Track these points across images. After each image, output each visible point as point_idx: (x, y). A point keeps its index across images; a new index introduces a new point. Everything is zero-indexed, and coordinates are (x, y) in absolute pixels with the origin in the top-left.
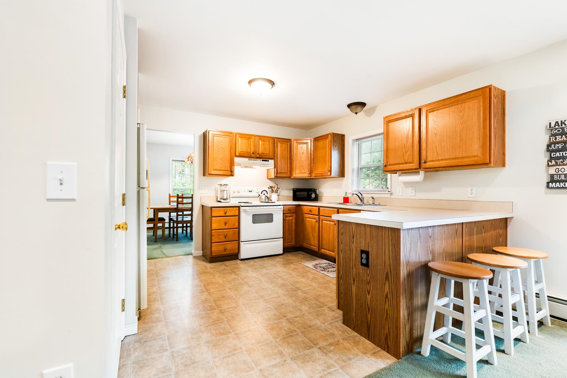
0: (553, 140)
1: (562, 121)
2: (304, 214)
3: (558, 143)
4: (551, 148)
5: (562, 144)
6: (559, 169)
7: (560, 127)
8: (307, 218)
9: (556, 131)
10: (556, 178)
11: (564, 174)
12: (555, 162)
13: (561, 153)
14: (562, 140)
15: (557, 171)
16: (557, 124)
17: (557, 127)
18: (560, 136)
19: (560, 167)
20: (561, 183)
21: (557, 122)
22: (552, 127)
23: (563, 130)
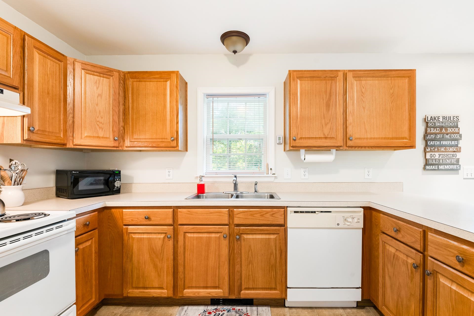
0: (429, 131)
1: (434, 117)
2: (124, 227)
3: (432, 134)
4: (428, 137)
5: (434, 135)
6: (432, 155)
7: (433, 121)
8: (132, 235)
9: (431, 124)
10: (430, 162)
11: (435, 159)
12: (430, 149)
13: (434, 142)
14: (434, 132)
15: (431, 157)
16: (431, 119)
17: (431, 121)
18: (433, 129)
19: (433, 153)
20: (433, 166)
21: (431, 117)
22: (429, 121)
23: (435, 124)
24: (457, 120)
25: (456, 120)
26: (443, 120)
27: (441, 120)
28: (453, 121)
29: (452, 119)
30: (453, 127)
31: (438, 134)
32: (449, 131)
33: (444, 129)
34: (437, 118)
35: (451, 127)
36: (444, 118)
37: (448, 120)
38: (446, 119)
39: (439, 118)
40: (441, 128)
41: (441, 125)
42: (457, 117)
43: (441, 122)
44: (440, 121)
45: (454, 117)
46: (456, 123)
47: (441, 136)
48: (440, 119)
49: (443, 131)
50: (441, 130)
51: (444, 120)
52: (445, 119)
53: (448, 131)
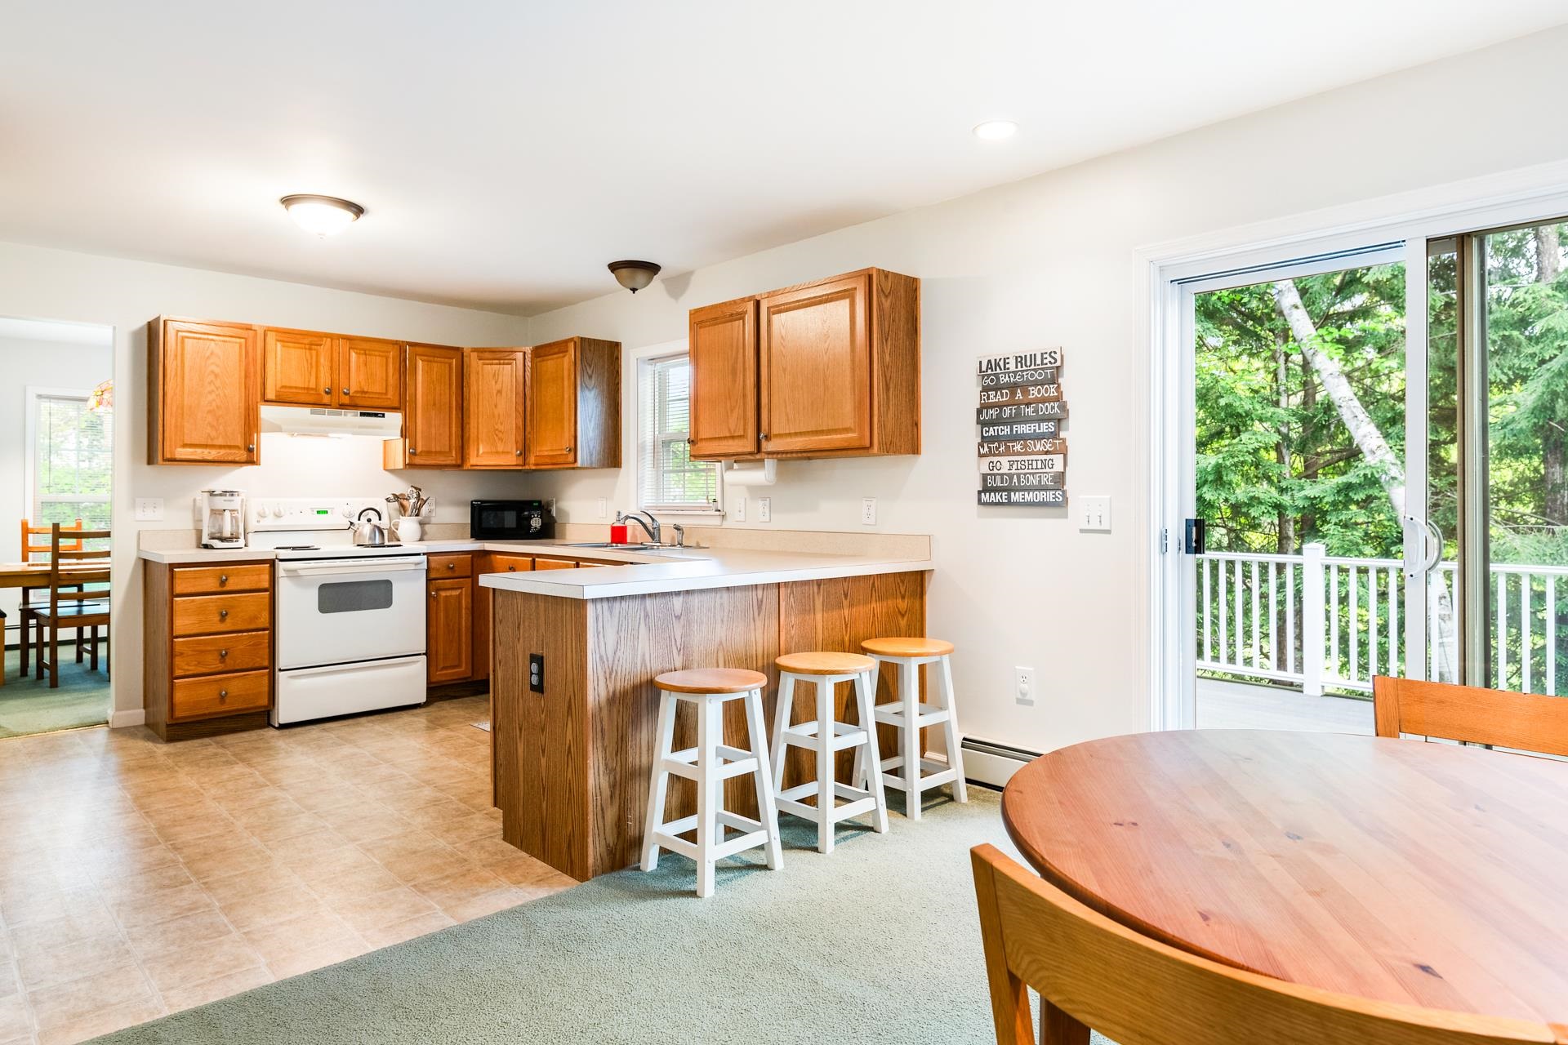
0: (984, 400)
1: (996, 360)
3: (992, 406)
4: (982, 417)
5: (997, 411)
6: (993, 463)
7: (994, 372)
9: (989, 381)
10: (991, 482)
11: (1000, 474)
12: (989, 447)
13: (996, 428)
14: (997, 400)
15: (992, 468)
16: (989, 366)
17: (989, 372)
18: (994, 393)
19: (995, 459)
20: (997, 494)
21: (989, 361)
22: (984, 372)
23: (998, 378)
24: (1053, 361)
25: (1050, 362)
26: (1017, 367)
27: (1012, 366)
28: (1041, 367)
29: (1039, 361)
30: (1042, 385)
31: (1005, 406)
32: (1033, 394)
33: (1019, 391)
34: (1002, 361)
35: (1036, 384)
36: (1019, 359)
37: (1028, 364)
38: (1023, 361)
39: (1007, 361)
40: (1013, 387)
41: (1012, 379)
42: (1053, 354)
43: (1013, 372)
44: (1008, 369)
45: (1045, 356)
46: (1048, 371)
47: (1014, 411)
48: (1008, 363)
49: (1017, 398)
50: (1013, 394)
51: (1019, 364)
52: (1021, 362)
53: (1031, 397)
